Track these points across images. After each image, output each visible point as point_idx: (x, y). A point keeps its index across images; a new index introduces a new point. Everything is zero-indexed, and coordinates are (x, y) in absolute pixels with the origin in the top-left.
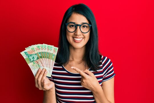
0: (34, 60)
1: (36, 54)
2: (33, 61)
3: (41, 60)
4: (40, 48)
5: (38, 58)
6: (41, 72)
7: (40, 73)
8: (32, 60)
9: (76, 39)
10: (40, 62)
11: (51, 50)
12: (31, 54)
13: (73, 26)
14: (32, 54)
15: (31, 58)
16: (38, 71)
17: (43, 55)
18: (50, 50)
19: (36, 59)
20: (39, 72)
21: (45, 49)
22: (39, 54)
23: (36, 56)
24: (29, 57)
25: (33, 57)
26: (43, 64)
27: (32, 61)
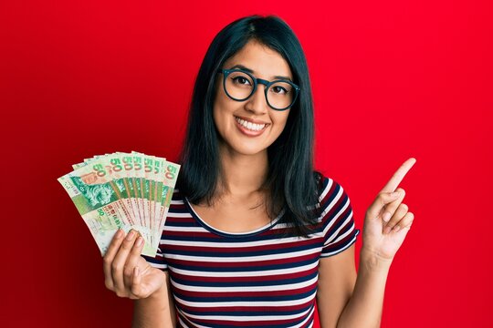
0: (103, 203)
1: (107, 185)
2: (99, 206)
3: (126, 203)
4: (122, 164)
5: (114, 198)
6: (125, 240)
7: (122, 246)
8: (95, 202)
9: (245, 124)
10: (121, 210)
11: (156, 173)
12: (92, 184)
13: (241, 80)
14: (97, 182)
15: (92, 195)
16: (114, 238)
17: (129, 189)
18: (154, 171)
19: (107, 199)
20: (118, 243)
21: (137, 167)
22: (118, 184)
23: (109, 191)
24: (85, 192)
25: (100, 195)
26: (132, 215)
27: (94, 205)
